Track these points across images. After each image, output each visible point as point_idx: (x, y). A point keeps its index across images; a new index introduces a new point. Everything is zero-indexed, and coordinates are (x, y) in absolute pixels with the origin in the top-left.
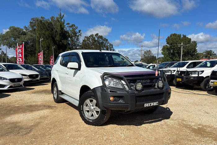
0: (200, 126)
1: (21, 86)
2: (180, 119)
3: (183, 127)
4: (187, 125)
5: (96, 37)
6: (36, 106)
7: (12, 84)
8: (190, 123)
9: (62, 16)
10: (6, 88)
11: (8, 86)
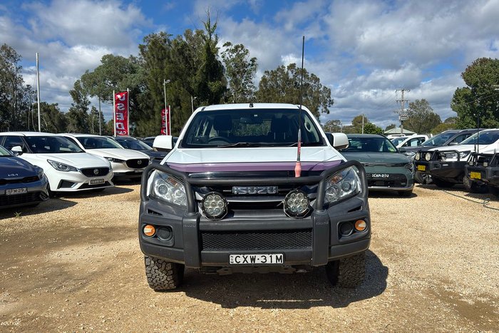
0: (483, 300)
1: (107, 183)
2: (438, 276)
3: (438, 297)
4: (450, 293)
5: (290, 72)
6: (124, 228)
7: (88, 180)
8: (458, 290)
9: (212, 27)
10: (74, 189)
11: (79, 185)
